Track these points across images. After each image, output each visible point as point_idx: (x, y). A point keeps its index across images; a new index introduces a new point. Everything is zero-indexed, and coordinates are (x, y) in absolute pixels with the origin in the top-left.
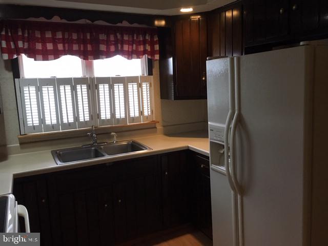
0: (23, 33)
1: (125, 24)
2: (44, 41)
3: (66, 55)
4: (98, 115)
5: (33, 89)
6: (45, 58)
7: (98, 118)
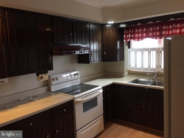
0: (131, 31)
1: (172, 19)
2: (138, 33)
3: (147, 38)
4: (160, 66)
5: (134, 52)
6: (138, 40)
7: (160, 67)
